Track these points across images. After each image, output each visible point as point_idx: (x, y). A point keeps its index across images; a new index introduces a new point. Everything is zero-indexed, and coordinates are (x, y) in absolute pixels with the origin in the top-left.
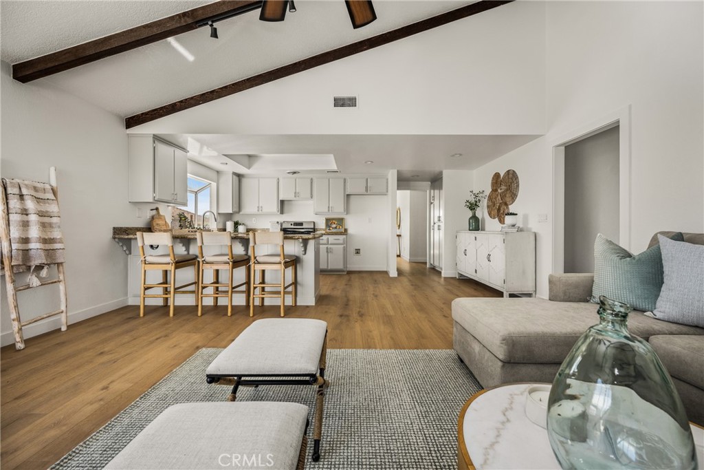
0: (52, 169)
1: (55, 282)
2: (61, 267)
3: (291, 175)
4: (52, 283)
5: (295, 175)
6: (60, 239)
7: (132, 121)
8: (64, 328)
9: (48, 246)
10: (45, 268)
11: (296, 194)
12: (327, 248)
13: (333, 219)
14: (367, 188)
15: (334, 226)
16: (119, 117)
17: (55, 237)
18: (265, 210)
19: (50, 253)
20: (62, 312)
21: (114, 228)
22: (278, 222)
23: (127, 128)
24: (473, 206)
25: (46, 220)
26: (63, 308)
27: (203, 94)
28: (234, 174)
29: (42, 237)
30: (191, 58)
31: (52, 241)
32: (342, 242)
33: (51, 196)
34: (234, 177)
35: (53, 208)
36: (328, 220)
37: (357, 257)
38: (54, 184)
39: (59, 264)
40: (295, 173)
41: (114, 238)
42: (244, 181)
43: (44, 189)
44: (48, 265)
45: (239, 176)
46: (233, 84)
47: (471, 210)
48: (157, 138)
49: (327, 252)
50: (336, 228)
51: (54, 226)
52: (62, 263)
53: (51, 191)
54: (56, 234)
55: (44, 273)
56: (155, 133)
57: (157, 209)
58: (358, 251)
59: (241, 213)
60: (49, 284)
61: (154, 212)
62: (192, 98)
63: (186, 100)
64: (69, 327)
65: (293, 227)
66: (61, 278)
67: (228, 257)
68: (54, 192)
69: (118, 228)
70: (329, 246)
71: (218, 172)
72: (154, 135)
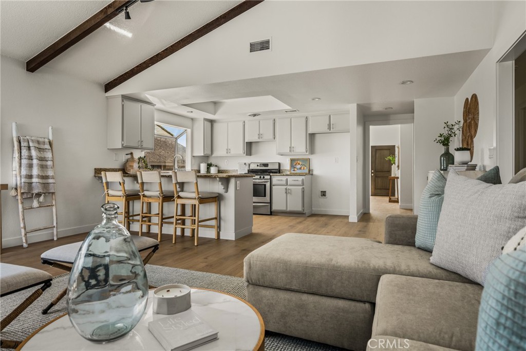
0: (50, 128)
1: (49, 206)
2: (54, 196)
3: (252, 118)
4: (48, 206)
5: (256, 117)
6: (53, 176)
7: (109, 86)
8: (55, 239)
9: (44, 181)
10: (43, 195)
11: (260, 135)
12: (286, 189)
13: (298, 160)
14: (329, 125)
15: (299, 166)
16: (100, 84)
17: (49, 174)
18: (233, 152)
19: (45, 185)
20: (54, 227)
21: (95, 169)
22: (245, 164)
23: (106, 92)
24: (445, 142)
25: (44, 163)
26: (55, 224)
27: (151, 58)
28: (206, 120)
29: (40, 174)
30: (130, 35)
31: (47, 177)
32: (300, 183)
33: (47, 146)
34: (206, 122)
35: (49, 155)
36: (292, 160)
37: (322, 200)
38: (51, 138)
39: (53, 193)
40: (255, 115)
41: (95, 176)
42: (216, 126)
43: (44, 142)
44: (44, 193)
45: (212, 122)
46: (171, 46)
47: (444, 145)
48: (125, 98)
49: (286, 193)
50: (300, 169)
51: (49, 167)
52: (54, 193)
53: (48, 143)
54: (50, 173)
55: (41, 199)
56: (122, 94)
57: (131, 154)
58: (324, 194)
59: (213, 156)
60: (45, 206)
61: (129, 156)
62: (144, 62)
63: (140, 64)
64: (58, 239)
65: (259, 168)
66: (54, 203)
67: (159, 192)
68: (50, 144)
69: (98, 169)
70: (288, 187)
71: (192, 119)
72: (122, 95)
